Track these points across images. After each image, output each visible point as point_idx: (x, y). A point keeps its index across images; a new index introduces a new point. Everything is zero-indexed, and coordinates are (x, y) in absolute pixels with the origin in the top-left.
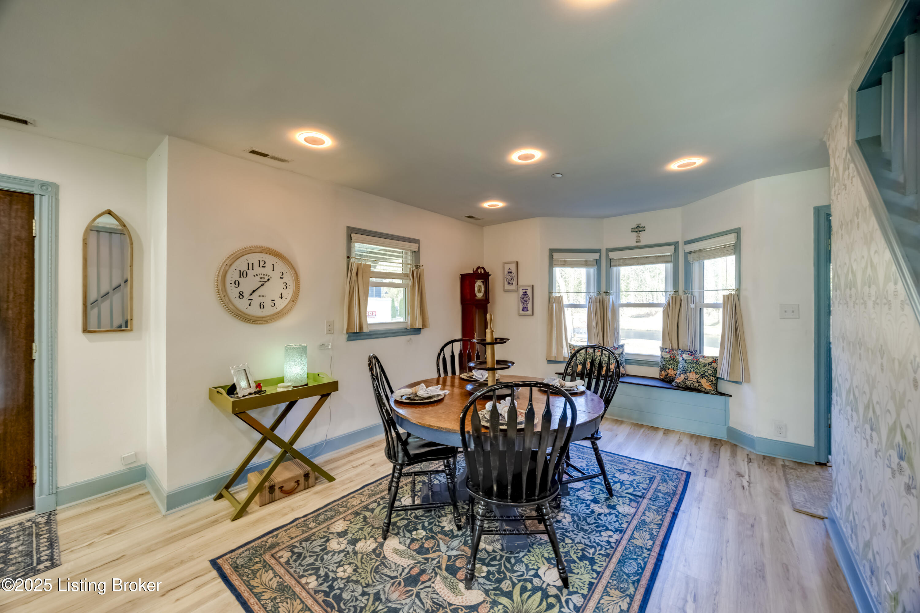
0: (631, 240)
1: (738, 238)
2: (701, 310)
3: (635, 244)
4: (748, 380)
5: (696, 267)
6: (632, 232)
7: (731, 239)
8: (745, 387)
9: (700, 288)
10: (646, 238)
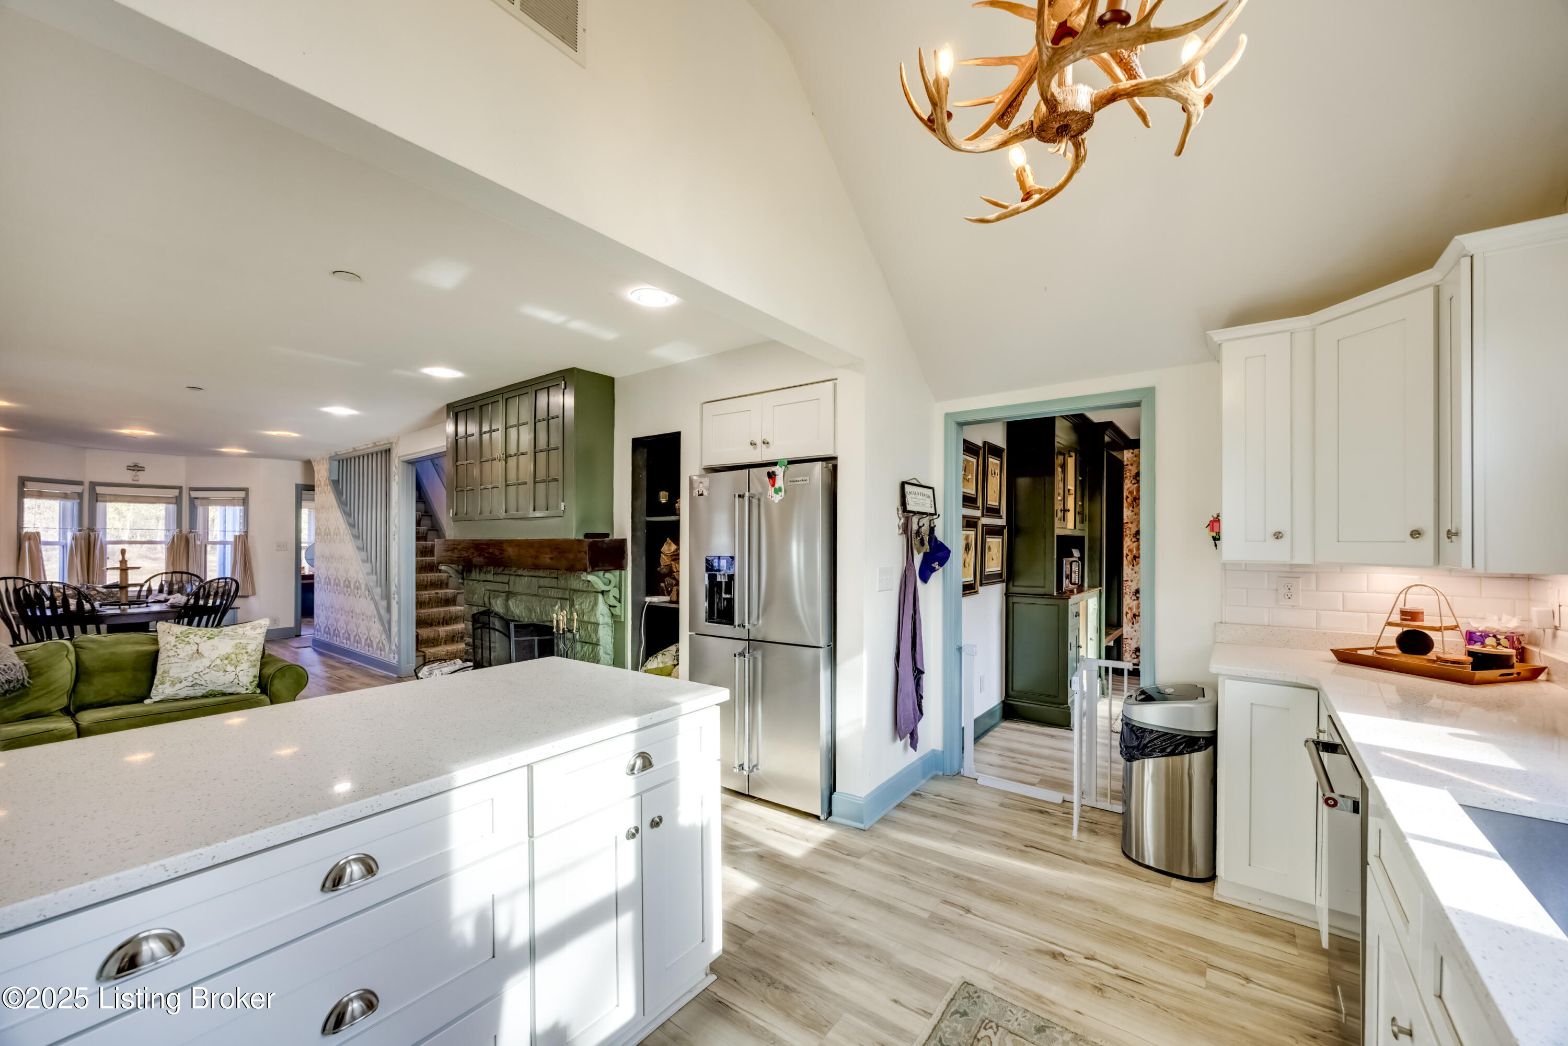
0: (128, 478)
1: (247, 495)
2: (206, 546)
3: (131, 482)
4: (254, 594)
5: (200, 510)
6: (128, 469)
7: (242, 494)
8: (252, 599)
9: (204, 528)
10: (143, 478)
